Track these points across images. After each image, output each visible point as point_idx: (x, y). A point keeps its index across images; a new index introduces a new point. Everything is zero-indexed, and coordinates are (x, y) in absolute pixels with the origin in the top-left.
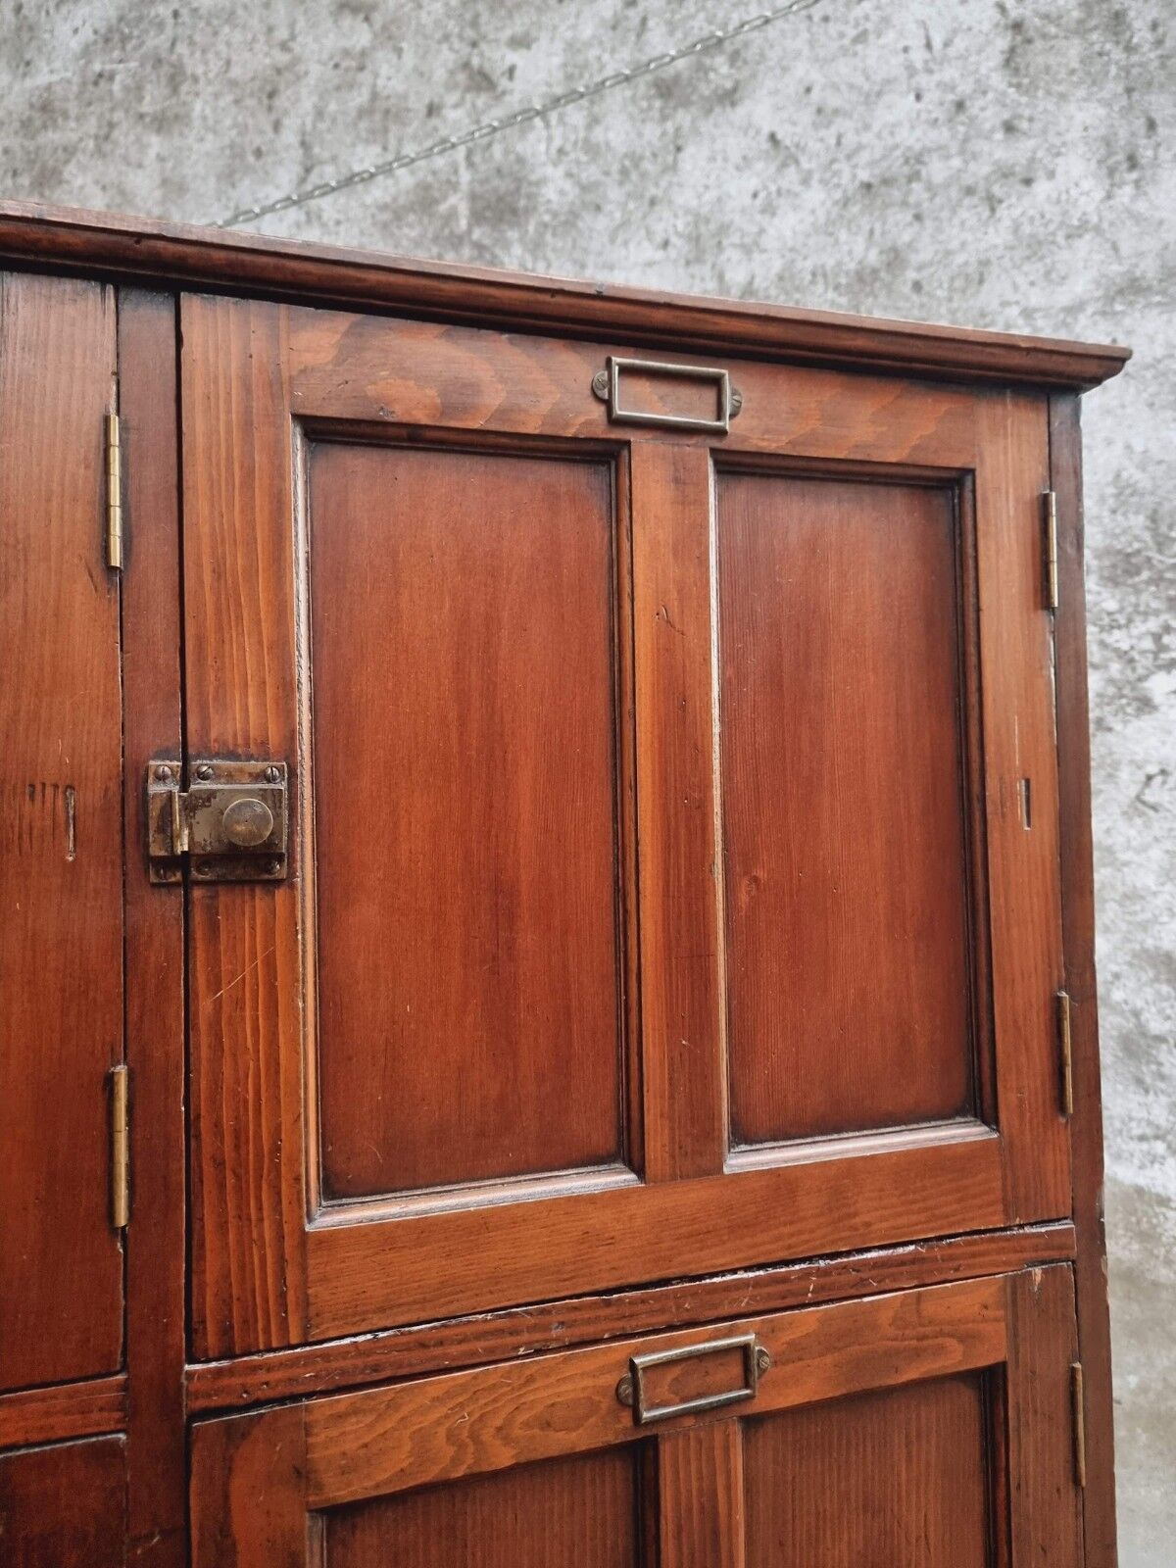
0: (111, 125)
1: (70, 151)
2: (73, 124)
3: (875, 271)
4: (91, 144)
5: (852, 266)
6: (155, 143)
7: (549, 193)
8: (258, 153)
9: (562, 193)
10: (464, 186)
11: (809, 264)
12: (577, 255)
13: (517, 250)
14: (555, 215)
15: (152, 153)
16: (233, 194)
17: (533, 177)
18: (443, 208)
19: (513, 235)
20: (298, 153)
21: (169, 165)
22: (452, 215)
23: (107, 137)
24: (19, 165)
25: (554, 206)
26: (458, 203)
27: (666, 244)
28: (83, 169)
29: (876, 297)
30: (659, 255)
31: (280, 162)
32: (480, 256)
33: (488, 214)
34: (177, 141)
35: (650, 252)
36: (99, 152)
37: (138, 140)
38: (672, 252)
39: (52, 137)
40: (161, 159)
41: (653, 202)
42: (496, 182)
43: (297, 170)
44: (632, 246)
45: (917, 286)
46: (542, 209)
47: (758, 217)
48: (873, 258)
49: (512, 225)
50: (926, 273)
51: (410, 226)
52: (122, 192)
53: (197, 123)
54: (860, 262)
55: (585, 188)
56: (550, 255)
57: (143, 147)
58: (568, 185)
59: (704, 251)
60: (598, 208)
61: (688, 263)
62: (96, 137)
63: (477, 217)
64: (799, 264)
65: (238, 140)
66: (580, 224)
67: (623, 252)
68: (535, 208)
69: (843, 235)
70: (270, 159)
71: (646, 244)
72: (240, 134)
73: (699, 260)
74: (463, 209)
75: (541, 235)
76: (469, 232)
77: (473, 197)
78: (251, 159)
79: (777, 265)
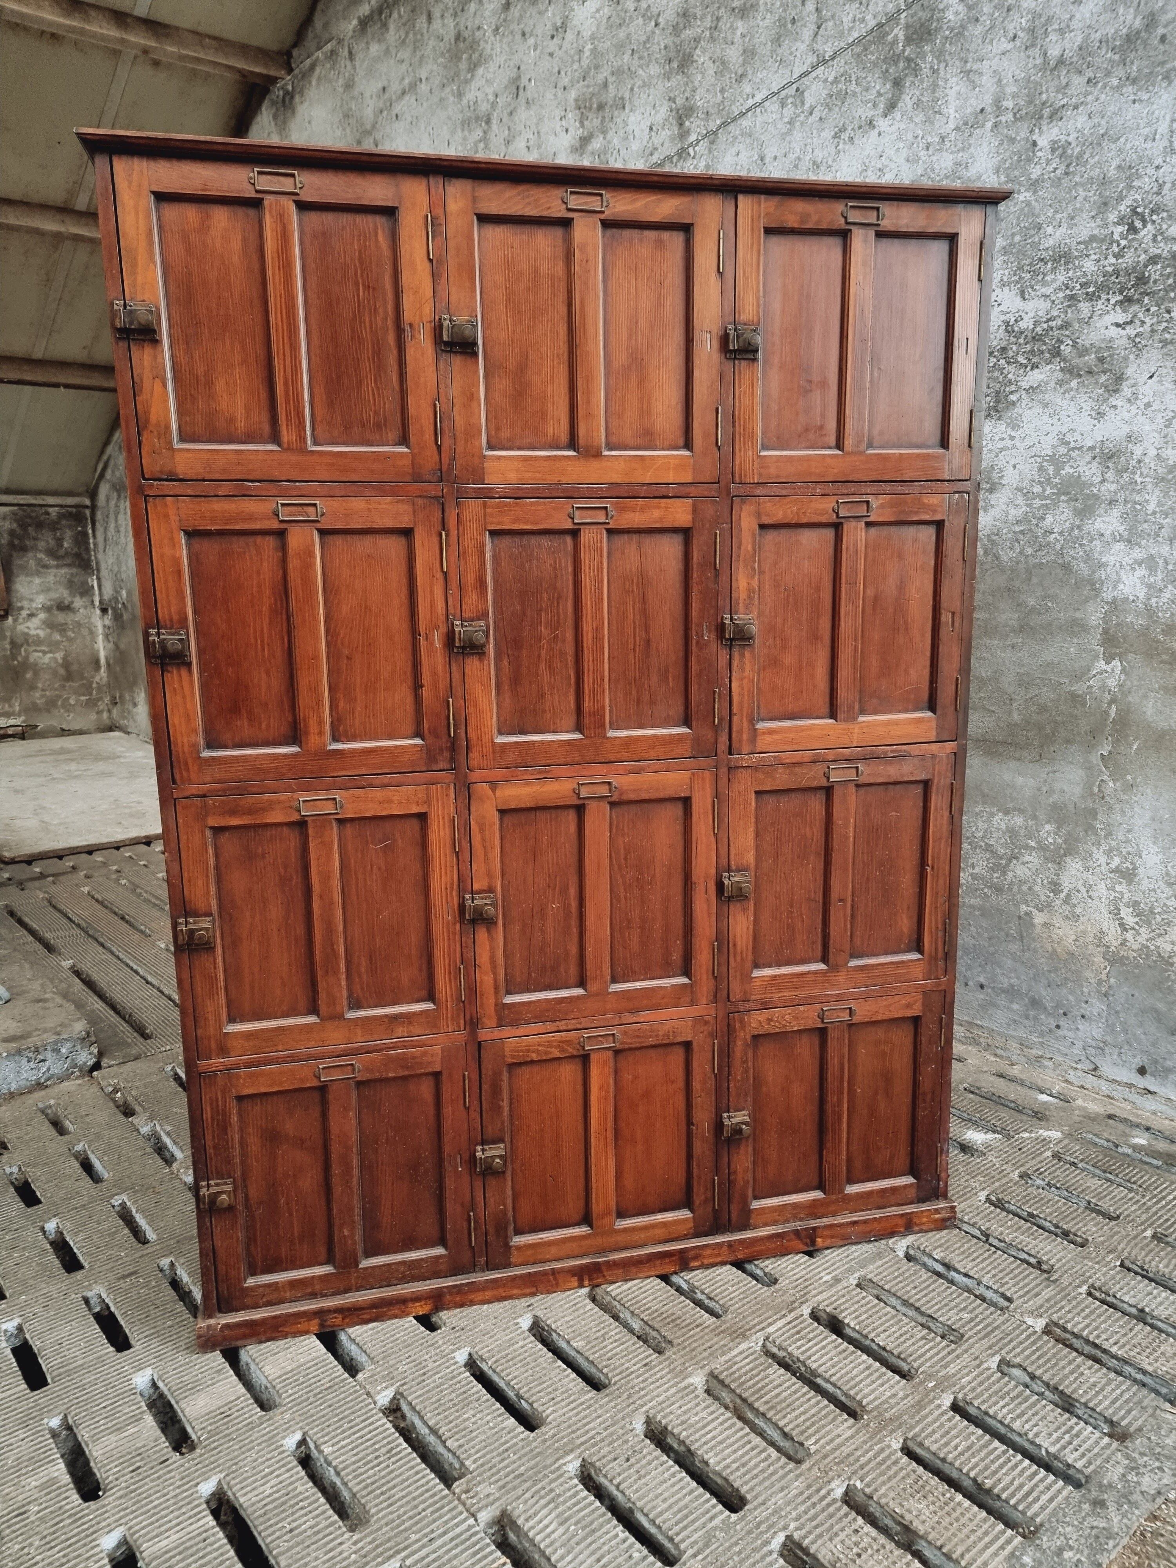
0: (718, 19)
1: (697, 40)
2: (699, 23)
3: (1138, 32)
4: (708, 33)
5: (1124, 31)
6: (741, 26)
7: (950, 15)
8: (793, 21)
9: (957, 13)
10: (902, 21)
11: (1098, 35)
12: (962, 55)
13: (929, 58)
14: (952, 30)
15: (739, 33)
16: (779, 51)
17: (941, 6)
18: (890, 38)
19: (927, 48)
20: (813, 17)
21: (747, 39)
22: (895, 41)
23: (716, 28)
24: (672, 55)
25: (952, 24)
26: (898, 33)
27: (1015, 37)
28: (704, 51)
29: (1137, 51)
30: (1010, 46)
31: (804, 25)
32: (909, 67)
33: (915, 36)
34: (752, 23)
35: (1006, 45)
36: (712, 39)
37: (732, 26)
38: (1018, 42)
39: (688, 33)
40: (743, 36)
41: (1009, 10)
42: (920, 14)
43: (813, 27)
44: (994, 43)
45: (1163, 39)
46: (945, 27)
47: (1071, 7)
48: (1138, 23)
49: (927, 41)
50: (1170, 28)
51: (872, 53)
52: (723, 63)
53: (762, 8)
54: (1130, 27)
55: (970, 8)
56: (948, 57)
57: (733, 29)
58: (960, 8)
59: (1037, 38)
60: (977, 20)
61: (1027, 48)
62: (711, 28)
63: (909, 40)
64: (1092, 37)
65: (783, 15)
66: (966, 33)
67: (990, 47)
68: (941, 27)
69: (1121, 11)
70: (799, 24)
71: (1003, 39)
72: (785, 11)
73: (1033, 45)
74: (901, 37)
75: (944, 45)
76: (904, 51)
77: (907, 26)
78: (790, 26)
79: (1079, 39)
